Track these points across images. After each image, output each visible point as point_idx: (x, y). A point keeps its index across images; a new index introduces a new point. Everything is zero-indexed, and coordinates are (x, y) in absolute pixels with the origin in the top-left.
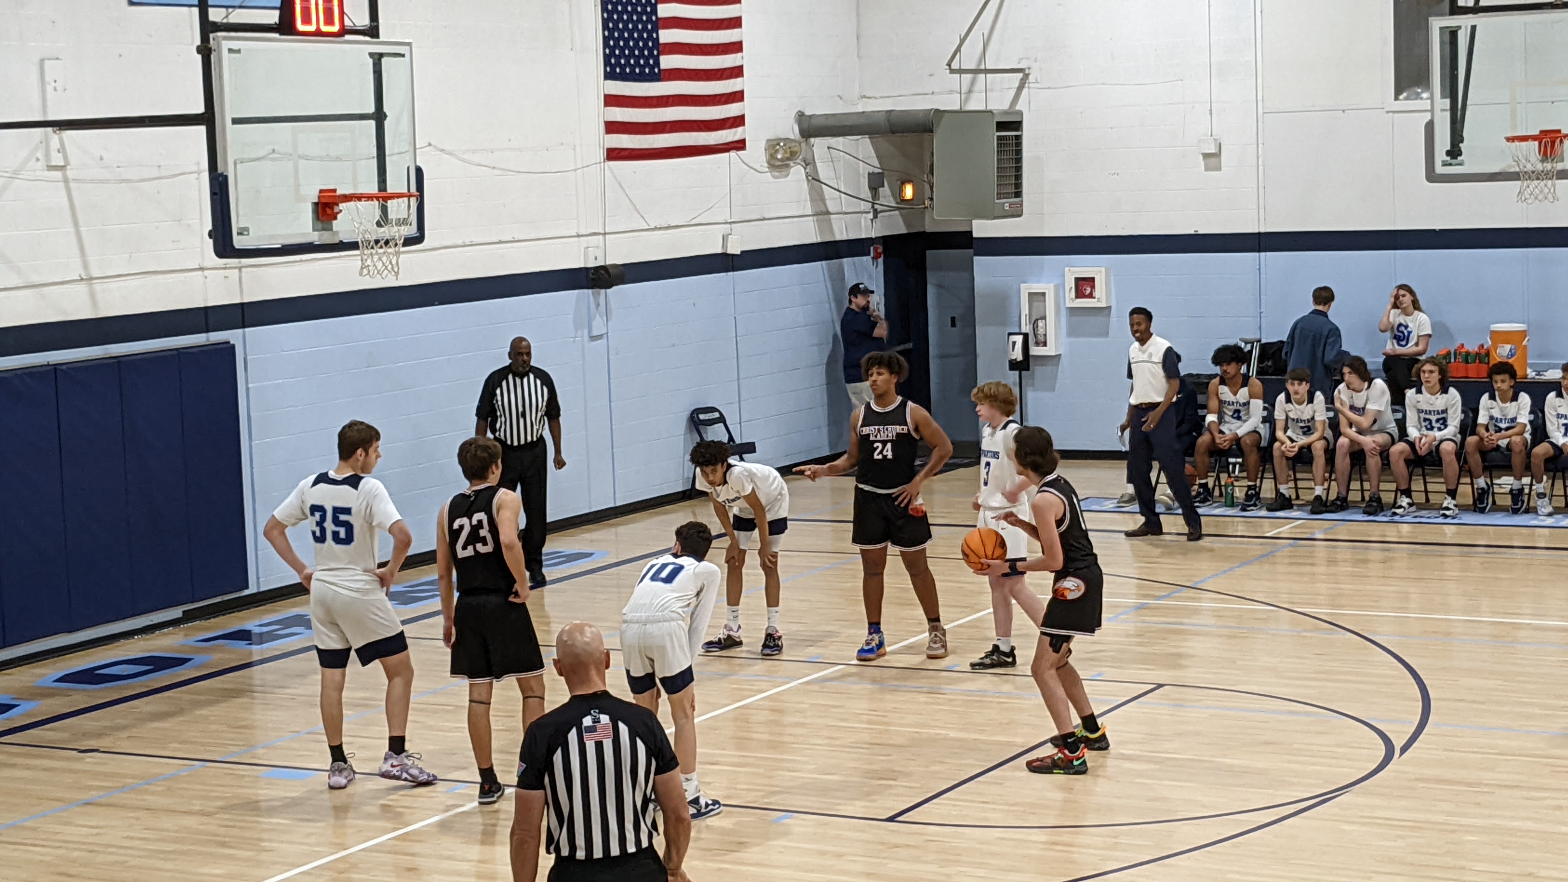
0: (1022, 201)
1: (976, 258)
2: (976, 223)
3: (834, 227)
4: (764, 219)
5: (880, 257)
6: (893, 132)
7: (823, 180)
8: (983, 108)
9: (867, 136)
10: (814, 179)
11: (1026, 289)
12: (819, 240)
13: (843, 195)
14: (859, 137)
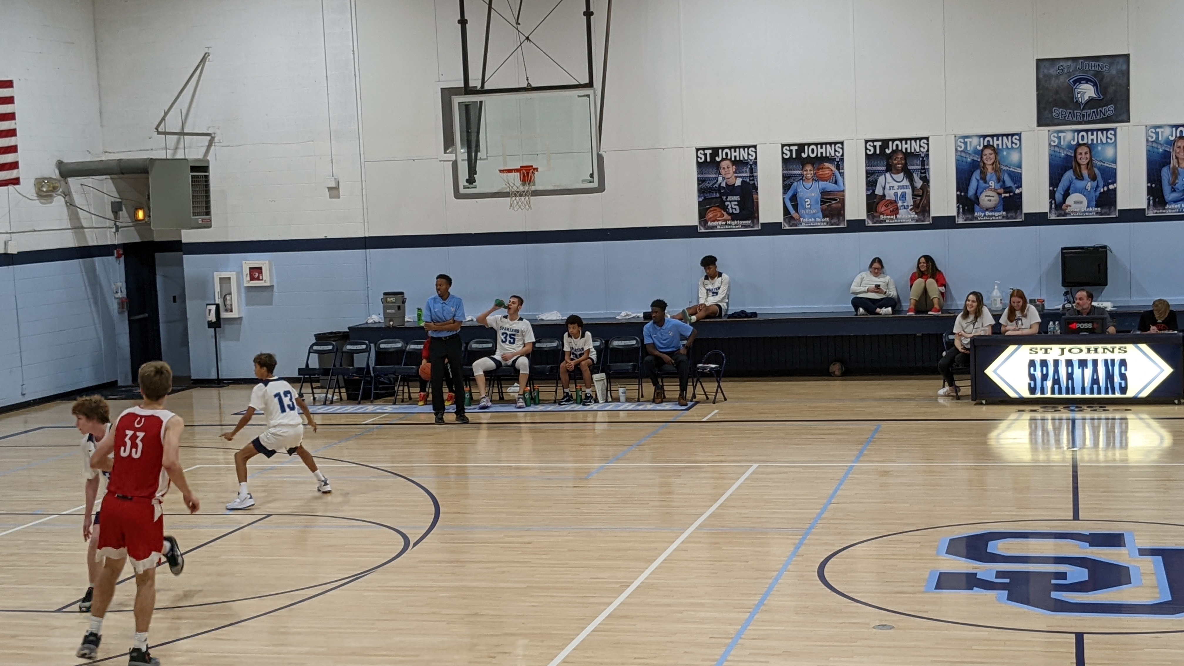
0: (211, 218)
1: (185, 256)
2: (184, 232)
3: (88, 236)
4: (35, 231)
5: (121, 257)
6: (123, 174)
7: (77, 206)
8: (183, 157)
9: (108, 177)
10: (70, 204)
11: (217, 276)
12: (77, 245)
13: (93, 216)
14: (104, 177)
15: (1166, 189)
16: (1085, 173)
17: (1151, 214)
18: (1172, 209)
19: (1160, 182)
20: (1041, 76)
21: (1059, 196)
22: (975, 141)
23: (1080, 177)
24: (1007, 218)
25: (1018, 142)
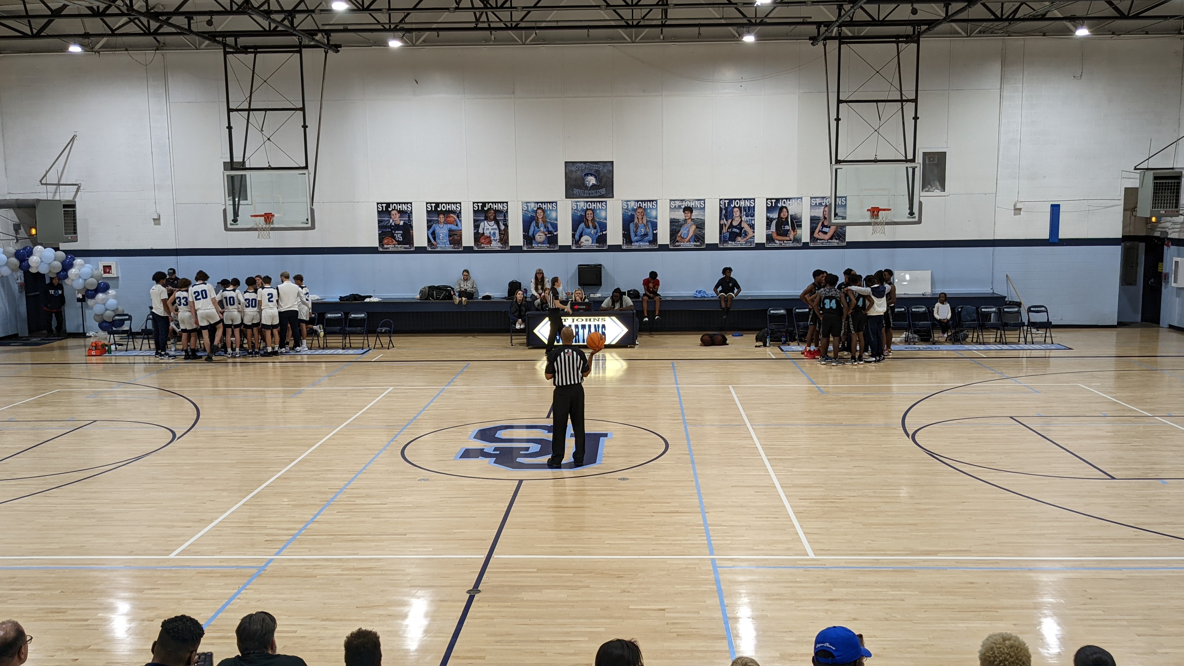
0: (77, 236)
8: (59, 199)
9: (12, 209)
13: (2, 233)
14: (9, 209)
15: (632, 234)
16: (591, 225)
17: (624, 248)
18: (635, 245)
19: (629, 230)
20: (567, 171)
21: (577, 237)
22: (533, 205)
23: (588, 227)
24: (550, 247)
25: (555, 206)
